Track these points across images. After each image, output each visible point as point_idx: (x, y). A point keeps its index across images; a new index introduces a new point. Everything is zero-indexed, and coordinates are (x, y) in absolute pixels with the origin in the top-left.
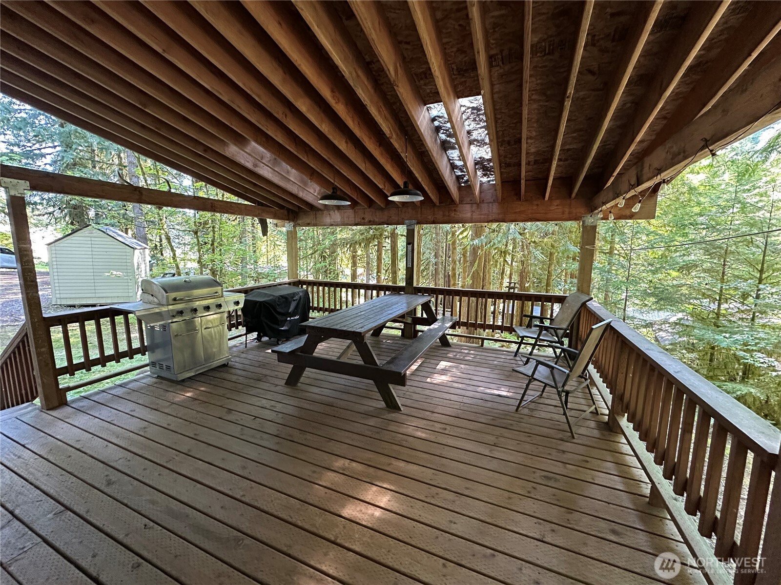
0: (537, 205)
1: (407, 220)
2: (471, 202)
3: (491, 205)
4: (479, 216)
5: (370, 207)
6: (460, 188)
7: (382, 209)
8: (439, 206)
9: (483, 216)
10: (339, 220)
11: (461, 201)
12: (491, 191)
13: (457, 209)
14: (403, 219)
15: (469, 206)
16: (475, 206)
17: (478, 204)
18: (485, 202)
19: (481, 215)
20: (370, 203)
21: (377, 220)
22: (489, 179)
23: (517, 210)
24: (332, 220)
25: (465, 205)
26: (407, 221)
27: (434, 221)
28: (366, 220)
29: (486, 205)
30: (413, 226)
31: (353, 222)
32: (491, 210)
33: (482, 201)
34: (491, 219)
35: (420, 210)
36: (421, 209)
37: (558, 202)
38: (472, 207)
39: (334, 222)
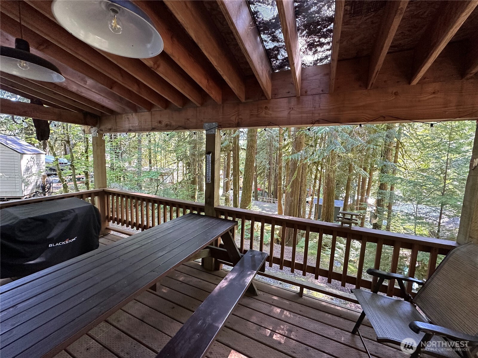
0: (396, 94)
1: (206, 122)
2: (288, 95)
3: (317, 97)
4: (300, 115)
5: (166, 108)
6: (273, 76)
7: (178, 110)
8: (244, 103)
9: (304, 115)
10: (137, 124)
11: (275, 95)
12: (318, 77)
13: (269, 106)
14: (202, 121)
15: (285, 100)
16: (294, 101)
17: (298, 98)
18: (309, 93)
19: (301, 113)
20: (166, 104)
21: (174, 123)
22: (316, 57)
23: (361, 104)
24: (130, 125)
25: (278, 100)
26: (206, 125)
27: (238, 123)
28: (163, 124)
29: (310, 97)
30: (213, 130)
31: (150, 127)
32: (317, 106)
33: (305, 93)
34: (317, 119)
35: (221, 110)
36: (223, 107)
37: (436, 86)
38: (289, 102)
39: (132, 127)
